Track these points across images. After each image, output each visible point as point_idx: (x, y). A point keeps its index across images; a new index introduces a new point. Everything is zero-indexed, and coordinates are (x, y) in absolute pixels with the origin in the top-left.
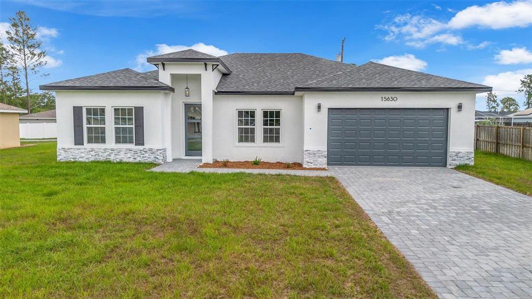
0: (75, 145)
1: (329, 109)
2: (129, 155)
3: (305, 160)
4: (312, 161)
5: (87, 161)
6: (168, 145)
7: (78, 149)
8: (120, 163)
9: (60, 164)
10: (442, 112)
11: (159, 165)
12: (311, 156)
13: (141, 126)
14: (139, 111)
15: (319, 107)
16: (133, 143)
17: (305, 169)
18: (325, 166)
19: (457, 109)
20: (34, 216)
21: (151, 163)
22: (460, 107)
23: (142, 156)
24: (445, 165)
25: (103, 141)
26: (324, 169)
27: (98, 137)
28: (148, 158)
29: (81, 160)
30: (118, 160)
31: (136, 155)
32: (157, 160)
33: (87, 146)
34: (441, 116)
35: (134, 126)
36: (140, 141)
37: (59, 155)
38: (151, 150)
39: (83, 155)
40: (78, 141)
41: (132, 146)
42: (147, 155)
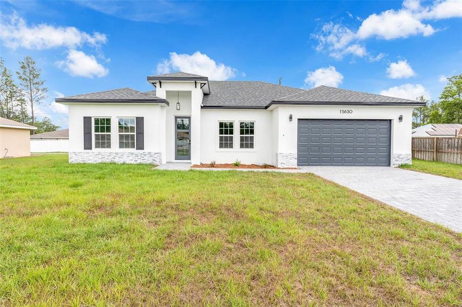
0: (85, 149)
1: (298, 119)
2: (131, 158)
3: (279, 161)
4: (284, 162)
5: (95, 162)
6: (163, 150)
7: (87, 153)
8: (124, 164)
9: (73, 165)
10: (385, 123)
11: (157, 166)
12: (284, 158)
13: (141, 133)
14: (140, 121)
15: (291, 118)
16: (134, 147)
17: (280, 168)
18: (296, 167)
19: (399, 120)
20: (68, 204)
21: (150, 164)
22: (401, 118)
23: (142, 158)
24: (389, 165)
25: (109, 146)
26: (295, 169)
27: (104, 142)
28: (148, 160)
29: (90, 162)
30: (122, 162)
31: (137, 158)
32: (155, 162)
33: (95, 150)
34: (385, 126)
35: (135, 134)
36: (140, 147)
37: (71, 158)
38: (149, 153)
39: (91, 158)
40: (88, 146)
41: (134, 150)
42: (146, 158)
